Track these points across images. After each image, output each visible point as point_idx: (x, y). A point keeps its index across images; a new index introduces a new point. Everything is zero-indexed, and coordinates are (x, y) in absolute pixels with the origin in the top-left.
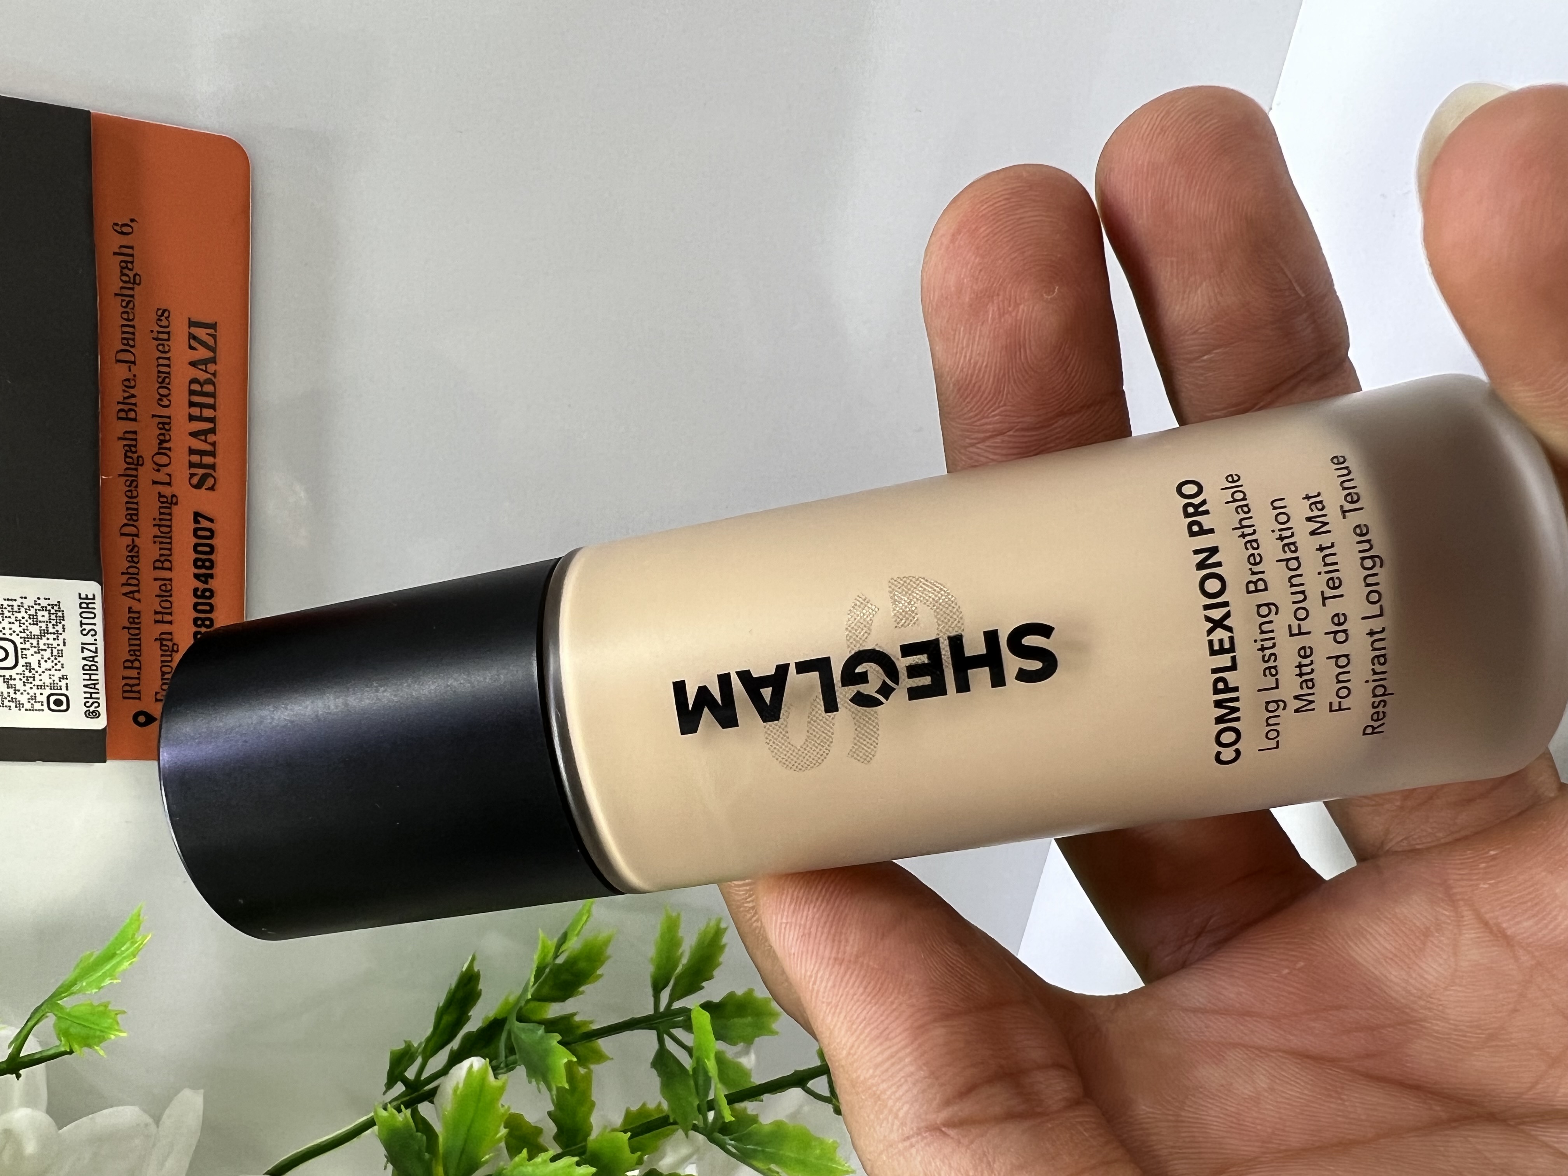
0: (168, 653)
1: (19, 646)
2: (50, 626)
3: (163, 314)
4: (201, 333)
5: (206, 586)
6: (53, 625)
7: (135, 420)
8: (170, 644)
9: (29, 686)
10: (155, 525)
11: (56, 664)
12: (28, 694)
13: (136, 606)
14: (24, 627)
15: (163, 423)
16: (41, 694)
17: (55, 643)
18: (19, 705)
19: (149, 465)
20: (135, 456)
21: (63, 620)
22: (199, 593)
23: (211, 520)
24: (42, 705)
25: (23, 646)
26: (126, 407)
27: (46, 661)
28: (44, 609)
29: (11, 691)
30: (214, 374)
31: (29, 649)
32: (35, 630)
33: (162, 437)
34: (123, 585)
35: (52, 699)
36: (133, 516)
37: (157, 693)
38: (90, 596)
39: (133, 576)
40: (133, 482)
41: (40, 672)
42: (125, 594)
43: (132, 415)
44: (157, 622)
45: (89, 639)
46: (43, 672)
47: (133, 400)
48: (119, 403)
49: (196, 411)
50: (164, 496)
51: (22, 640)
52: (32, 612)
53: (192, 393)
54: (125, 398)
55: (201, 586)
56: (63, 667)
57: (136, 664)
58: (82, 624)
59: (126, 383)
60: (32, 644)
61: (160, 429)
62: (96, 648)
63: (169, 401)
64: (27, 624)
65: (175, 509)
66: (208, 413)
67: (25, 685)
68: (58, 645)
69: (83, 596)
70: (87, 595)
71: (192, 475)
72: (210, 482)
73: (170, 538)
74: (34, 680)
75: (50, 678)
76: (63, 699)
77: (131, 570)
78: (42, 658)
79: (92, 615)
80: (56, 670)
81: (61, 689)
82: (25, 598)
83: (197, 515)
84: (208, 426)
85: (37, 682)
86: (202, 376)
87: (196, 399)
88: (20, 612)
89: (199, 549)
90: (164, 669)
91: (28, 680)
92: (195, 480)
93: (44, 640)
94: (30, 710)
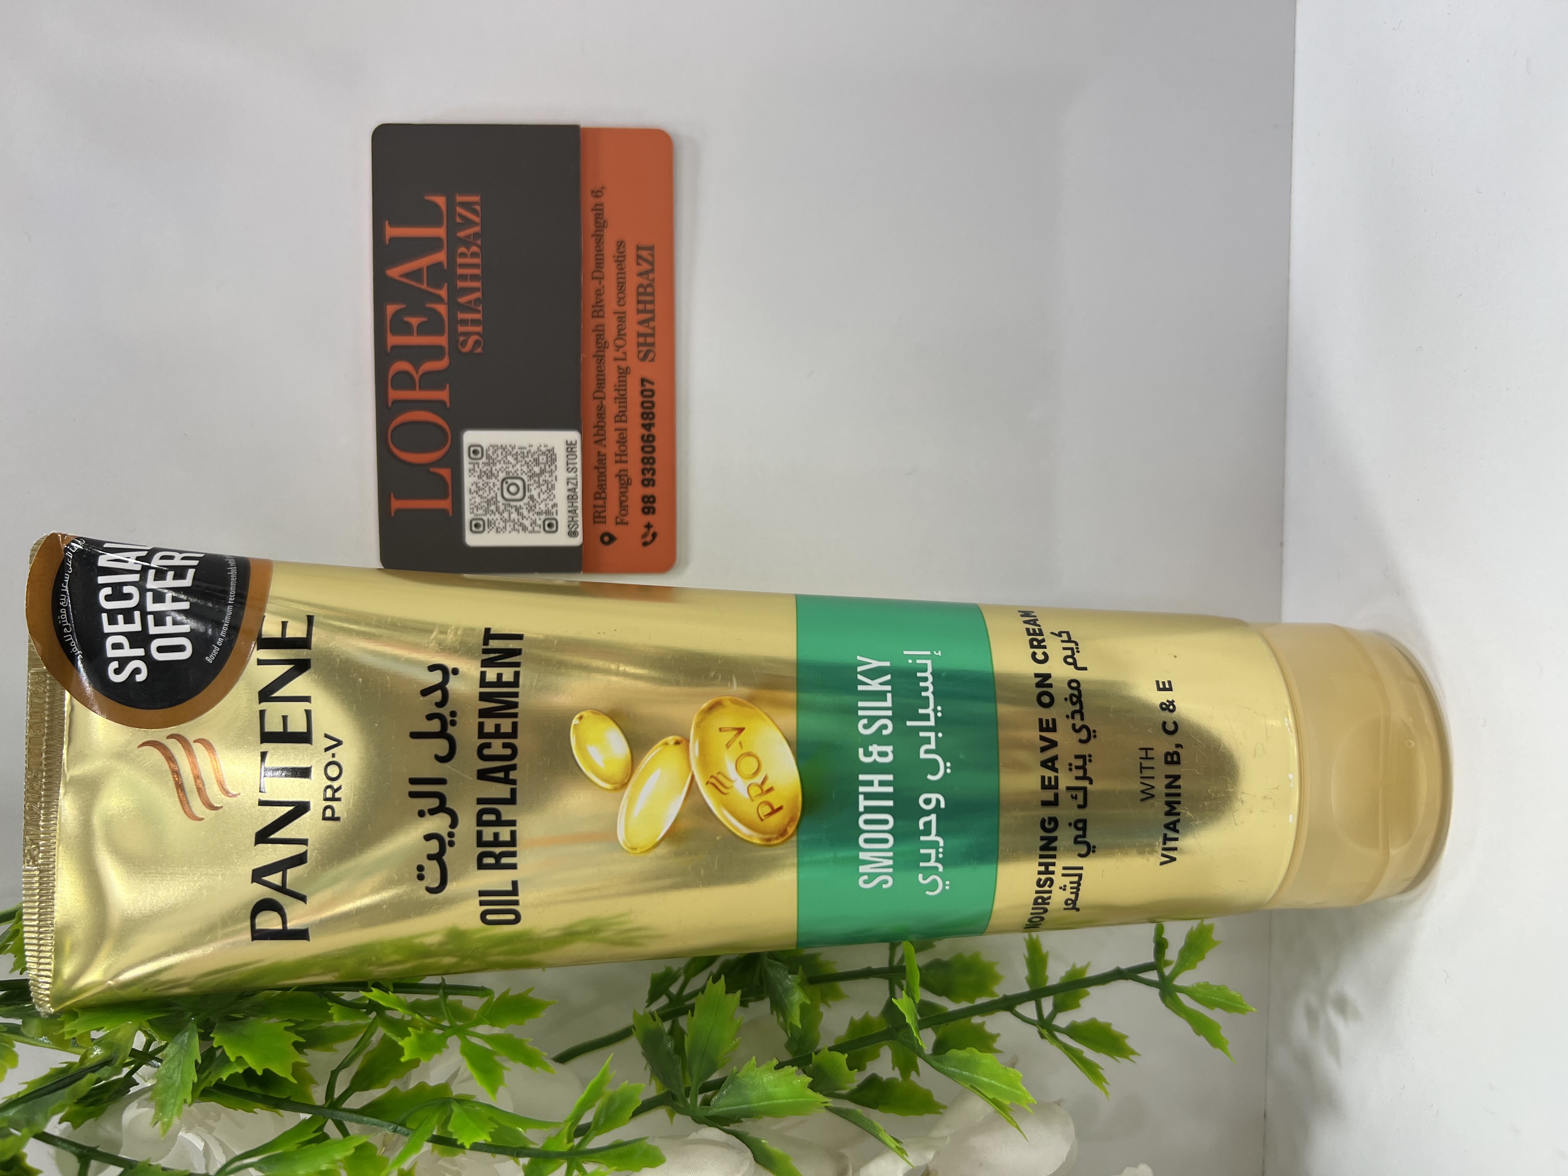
0: (625, 485)
1: (527, 484)
2: (547, 467)
3: (621, 244)
4: (644, 253)
5: (650, 433)
6: (549, 466)
7: (603, 317)
8: (626, 478)
9: (532, 513)
10: (615, 390)
11: (550, 496)
12: (531, 519)
13: (603, 450)
14: (530, 468)
15: (621, 318)
16: (540, 519)
17: (550, 479)
18: (525, 529)
19: (612, 347)
20: (603, 342)
21: (556, 459)
22: (645, 438)
23: (652, 383)
24: (540, 528)
25: (530, 483)
26: (598, 309)
27: (544, 493)
28: (543, 453)
29: (520, 518)
30: (653, 280)
31: (532, 485)
32: (537, 469)
33: (620, 327)
34: (594, 435)
35: (547, 523)
36: (601, 383)
37: (617, 518)
38: (574, 442)
39: (600, 428)
40: (600, 359)
41: (539, 501)
42: (596, 442)
43: (601, 313)
44: (616, 462)
45: (572, 475)
46: (542, 502)
47: (600, 304)
48: (593, 306)
49: (641, 306)
50: (621, 369)
51: (529, 478)
52: (536, 456)
53: (639, 294)
54: (597, 303)
55: (646, 433)
56: (554, 498)
57: (603, 495)
58: (567, 465)
59: (598, 292)
60: (535, 481)
61: (619, 321)
62: (577, 482)
63: (625, 302)
64: (533, 465)
65: (628, 376)
66: (649, 307)
67: (529, 513)
68: (552, 480)
69: (569, 442)
70: (571, 442)
71: (639, 352)
72: (651, 355)
73: (626, 398)
74: (535, 508)
75: (546, 506)
76: (554, 522)
77: (600, 424)
78: (542, 491)
79: (574, 457)
80: (550, 500)
81: (553, 515)
82: (531, 446)
83: (643, 381)
84: (648, 316)
85: (537, 510)
86: (645, 282)
87: (641, 298)
88: (528, 457)
89: (646, 405)
90: (622, 498)
91: (531, 508)
92: (641, 355)
93: (543, 478)
94: (532, 532)
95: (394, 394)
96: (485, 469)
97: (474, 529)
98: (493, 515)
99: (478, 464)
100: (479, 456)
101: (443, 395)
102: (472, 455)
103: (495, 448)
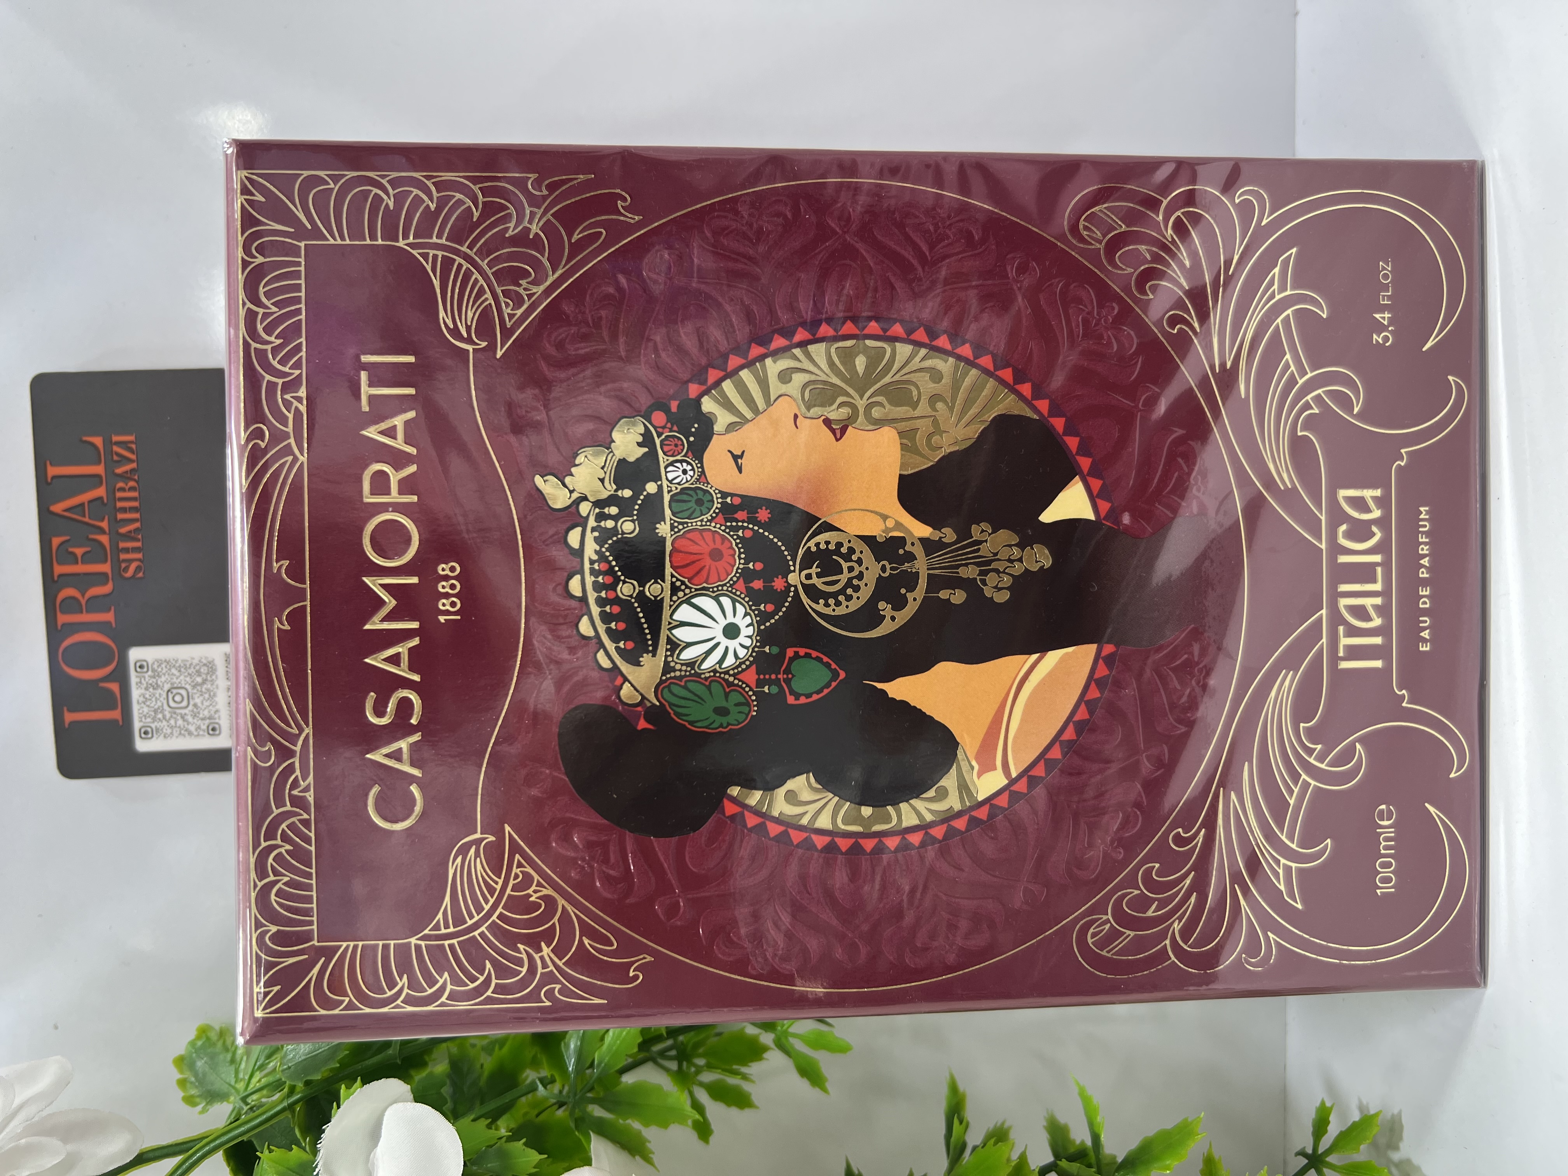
1: (190, 693)
2: (209, 677)
9: (196, 718)
11: (212, 703)
12: (196, 725)
14: (193, 678)
16: (204, 724)
17: (212, 689)
18: (190, 733)
21: (216, 670)
24: (204, 732)
25: (192, 692)
27: (206, 701)
28: (205, 665)
29: (185, 723)
31: (195, 693)
32: (199, 680)
35: (210, 728)
41: (203, 708)
46: (205, 708)
51: (192, 688)
52: (198, 668)
56: (216, 704)
58: (229, 672)
60: (198, 690)
64: (195, 676)
67: (194, 718)
68: (214, 689)
69: (226, 654)
70: (229, 654)
74: (199, 715)
75: (209, 712)
76: (217, 726)
78: (205, 699)
80: (213, 707)
81: (215, 719)
82: (193, 658)
85: (201, 716)
88: (190, 668)
91: (195, 715)
93: (205, 686)
94: (197, 736)
95: (62, 619)
96: (150, 682)
97: (143, 736)
98: (160, 723)
99: (144, 677)
100: (145, 670)
101: (109, 617)
102: (138, 669)
103: (160, 662)
